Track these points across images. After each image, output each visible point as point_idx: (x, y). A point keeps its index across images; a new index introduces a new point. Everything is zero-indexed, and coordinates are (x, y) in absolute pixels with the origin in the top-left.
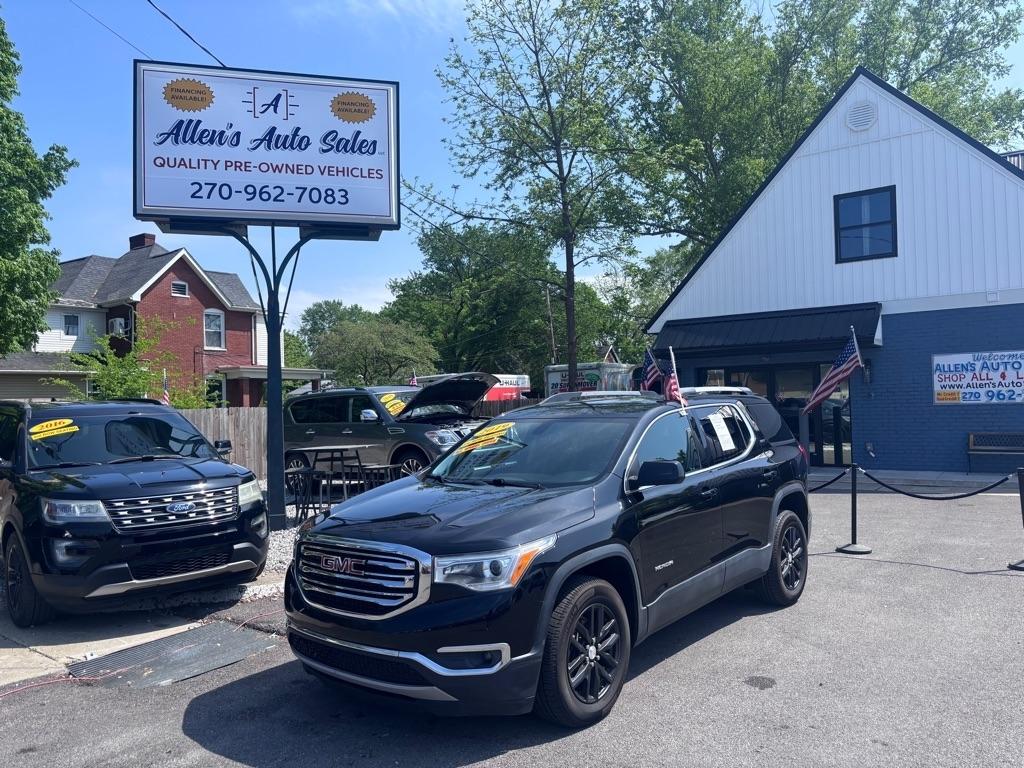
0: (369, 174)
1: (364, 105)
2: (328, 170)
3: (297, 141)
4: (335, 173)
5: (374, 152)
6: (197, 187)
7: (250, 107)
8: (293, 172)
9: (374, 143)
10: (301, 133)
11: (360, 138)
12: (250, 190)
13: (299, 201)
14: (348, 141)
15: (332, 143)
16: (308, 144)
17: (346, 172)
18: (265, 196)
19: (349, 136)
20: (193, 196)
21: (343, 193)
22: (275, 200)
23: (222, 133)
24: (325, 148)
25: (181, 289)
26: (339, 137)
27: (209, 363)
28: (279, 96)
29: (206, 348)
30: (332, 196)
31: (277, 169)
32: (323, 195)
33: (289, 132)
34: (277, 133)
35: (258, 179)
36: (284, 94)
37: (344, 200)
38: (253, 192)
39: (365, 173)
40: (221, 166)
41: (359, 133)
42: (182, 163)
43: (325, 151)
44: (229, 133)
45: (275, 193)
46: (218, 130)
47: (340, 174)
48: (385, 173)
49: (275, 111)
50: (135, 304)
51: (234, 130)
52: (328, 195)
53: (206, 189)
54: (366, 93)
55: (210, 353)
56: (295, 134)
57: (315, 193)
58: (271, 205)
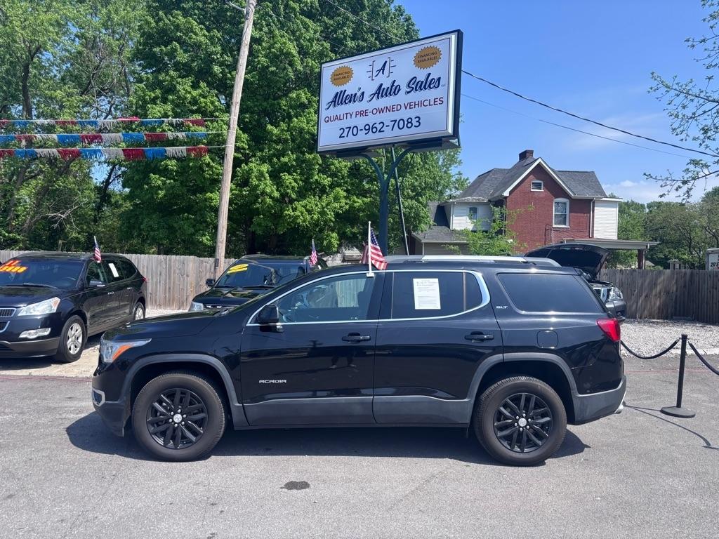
0: (435, 102)
1: (433, 54)
2: (410, 106)
3: (394, 90)
4: (413, 106)
5: (438, 86)
6: (342, 130)
7: (370, 74)
8: (389, 111)
9: (439, 79)
10: (396, 84)
11: (430, 78)
12: (367, 127)
13: (392, 129)
14: (422, 82)
15: (413, 86)
16: (399, 90)
17: (421, 104)
18: (374, 130)
19: (423, 79)
20: (340, 137)
21: (417, 119)
22: (380, 131)
23: (356, 94)
24: (408, 90)
25: (538, 186)
26: (417, 81)
27: (556, 236)
28: (386, 62)
29: (554, 226)
30: (411, 122)
31: (381, 111)
32: (406, 123)
33: (389, 86)
34: (383, 87)
35: (370, 119)
36: (388, 60)
37: (418, 124)
38: (370, 129)
39: (432, 103)
40: (354, 115)
41: (430, 74)
42: (337, 118)
43: (408, 93)
44: (359, 94)
45: (379, 127)
46: (353, 93)
47: (417, 106)
48: (445, 100)
49: (383, 73)
50: (506, 198)
51: (361, 91)
52: (408, 123)
53: (346, 131)
54: (435, 45)
55: (557, 230)
56: (393, 85)
57: (401, 122)
58: (378, 135)
